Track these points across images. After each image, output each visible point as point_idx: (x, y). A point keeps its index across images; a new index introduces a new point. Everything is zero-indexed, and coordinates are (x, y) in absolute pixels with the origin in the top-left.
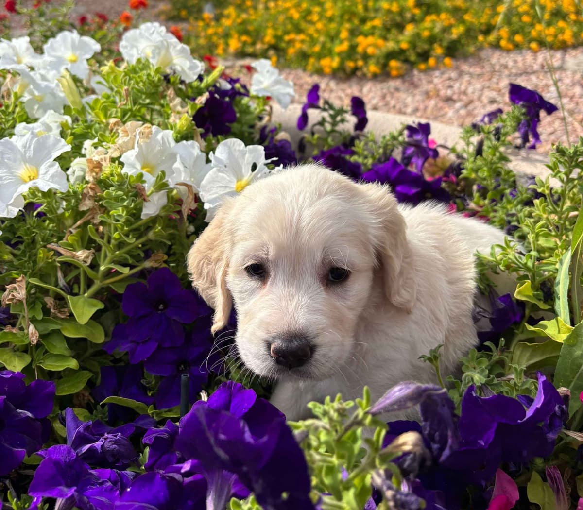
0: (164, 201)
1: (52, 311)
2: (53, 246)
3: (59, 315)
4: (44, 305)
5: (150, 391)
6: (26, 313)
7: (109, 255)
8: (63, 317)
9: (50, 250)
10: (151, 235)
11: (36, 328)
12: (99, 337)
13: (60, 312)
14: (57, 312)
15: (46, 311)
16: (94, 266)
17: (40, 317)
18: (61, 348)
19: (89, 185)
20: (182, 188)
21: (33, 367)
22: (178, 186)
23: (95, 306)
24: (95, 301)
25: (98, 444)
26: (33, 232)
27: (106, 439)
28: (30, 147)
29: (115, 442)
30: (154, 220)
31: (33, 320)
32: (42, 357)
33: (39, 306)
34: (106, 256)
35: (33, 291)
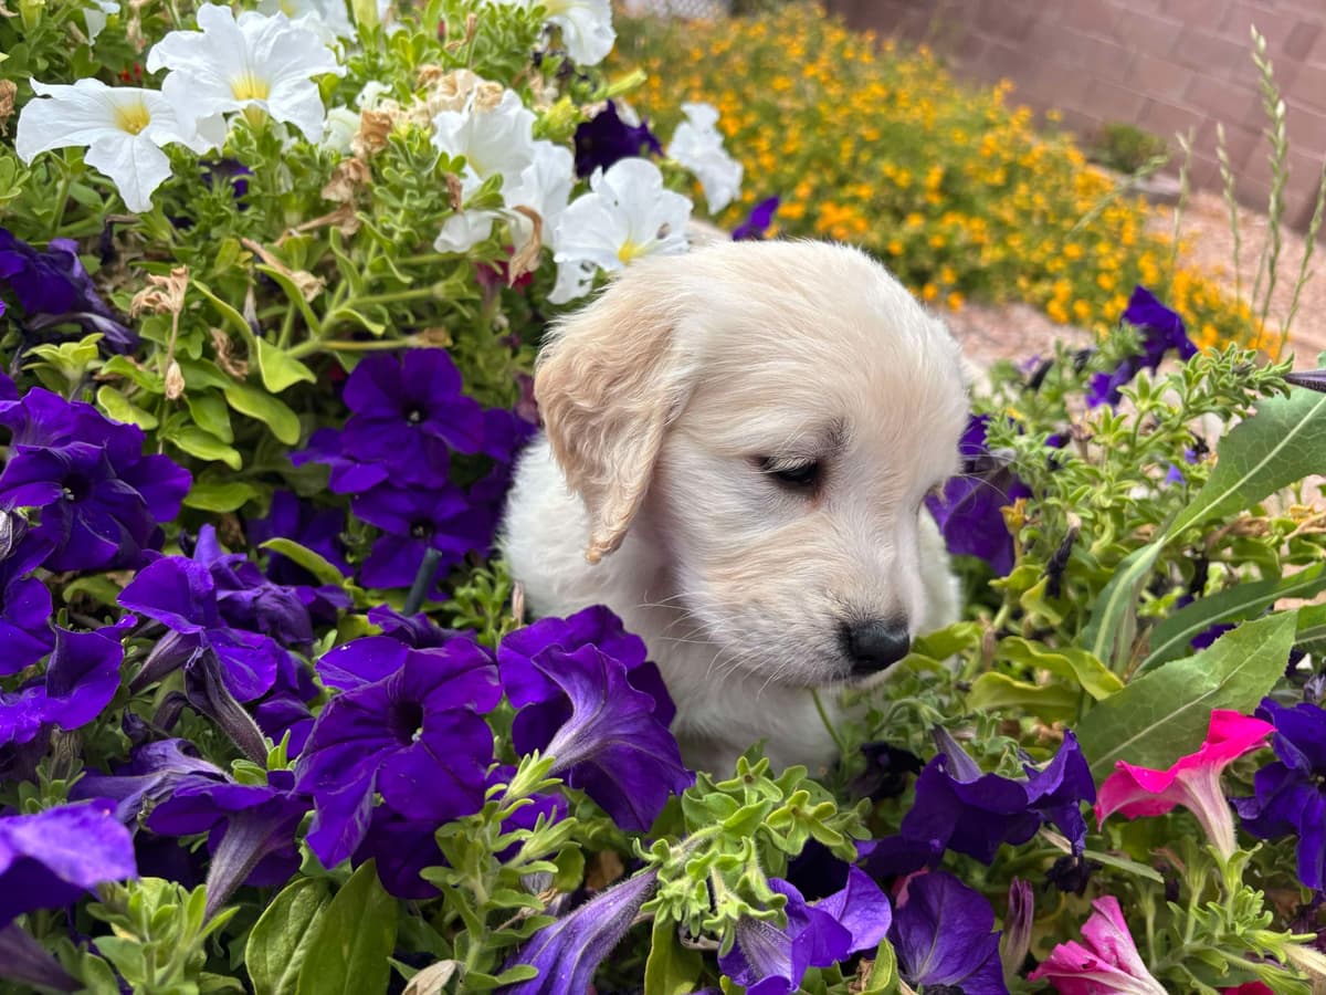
0: (484, 231)
1: (221, 354)
2: (254, 244)
3: (230, 368)
4: (210, 338)
5: (352, 554)
6: (172, 342)
7: (353, 295)
8: (235, 373)
9: (245, 248)
10: (439, 290)
11: (182, 373)
12: (289, 430)
13: (233, 364)
14: (227, 361)
15: (209, 352)
16: (319, 308)
17: (196, 354)
18: (219, 425)
19: (354, 160)
20: (526, 222)
21: (159, 438)
22: (518, 215)
23: (300, 372)
24: (302, 367)
25: (246, 595)
26: (222, 210)
27: (266, 590)
28: (268, 39)
29: (282, 600)
30: (452, 263)
31: (182, 358)
32: (177, 429)
33: (198, 338)
34: (345, 295)
35: (196, 305)
